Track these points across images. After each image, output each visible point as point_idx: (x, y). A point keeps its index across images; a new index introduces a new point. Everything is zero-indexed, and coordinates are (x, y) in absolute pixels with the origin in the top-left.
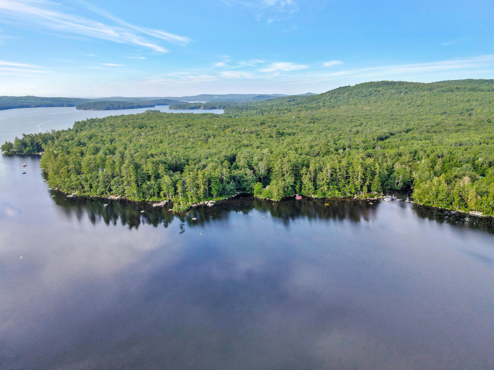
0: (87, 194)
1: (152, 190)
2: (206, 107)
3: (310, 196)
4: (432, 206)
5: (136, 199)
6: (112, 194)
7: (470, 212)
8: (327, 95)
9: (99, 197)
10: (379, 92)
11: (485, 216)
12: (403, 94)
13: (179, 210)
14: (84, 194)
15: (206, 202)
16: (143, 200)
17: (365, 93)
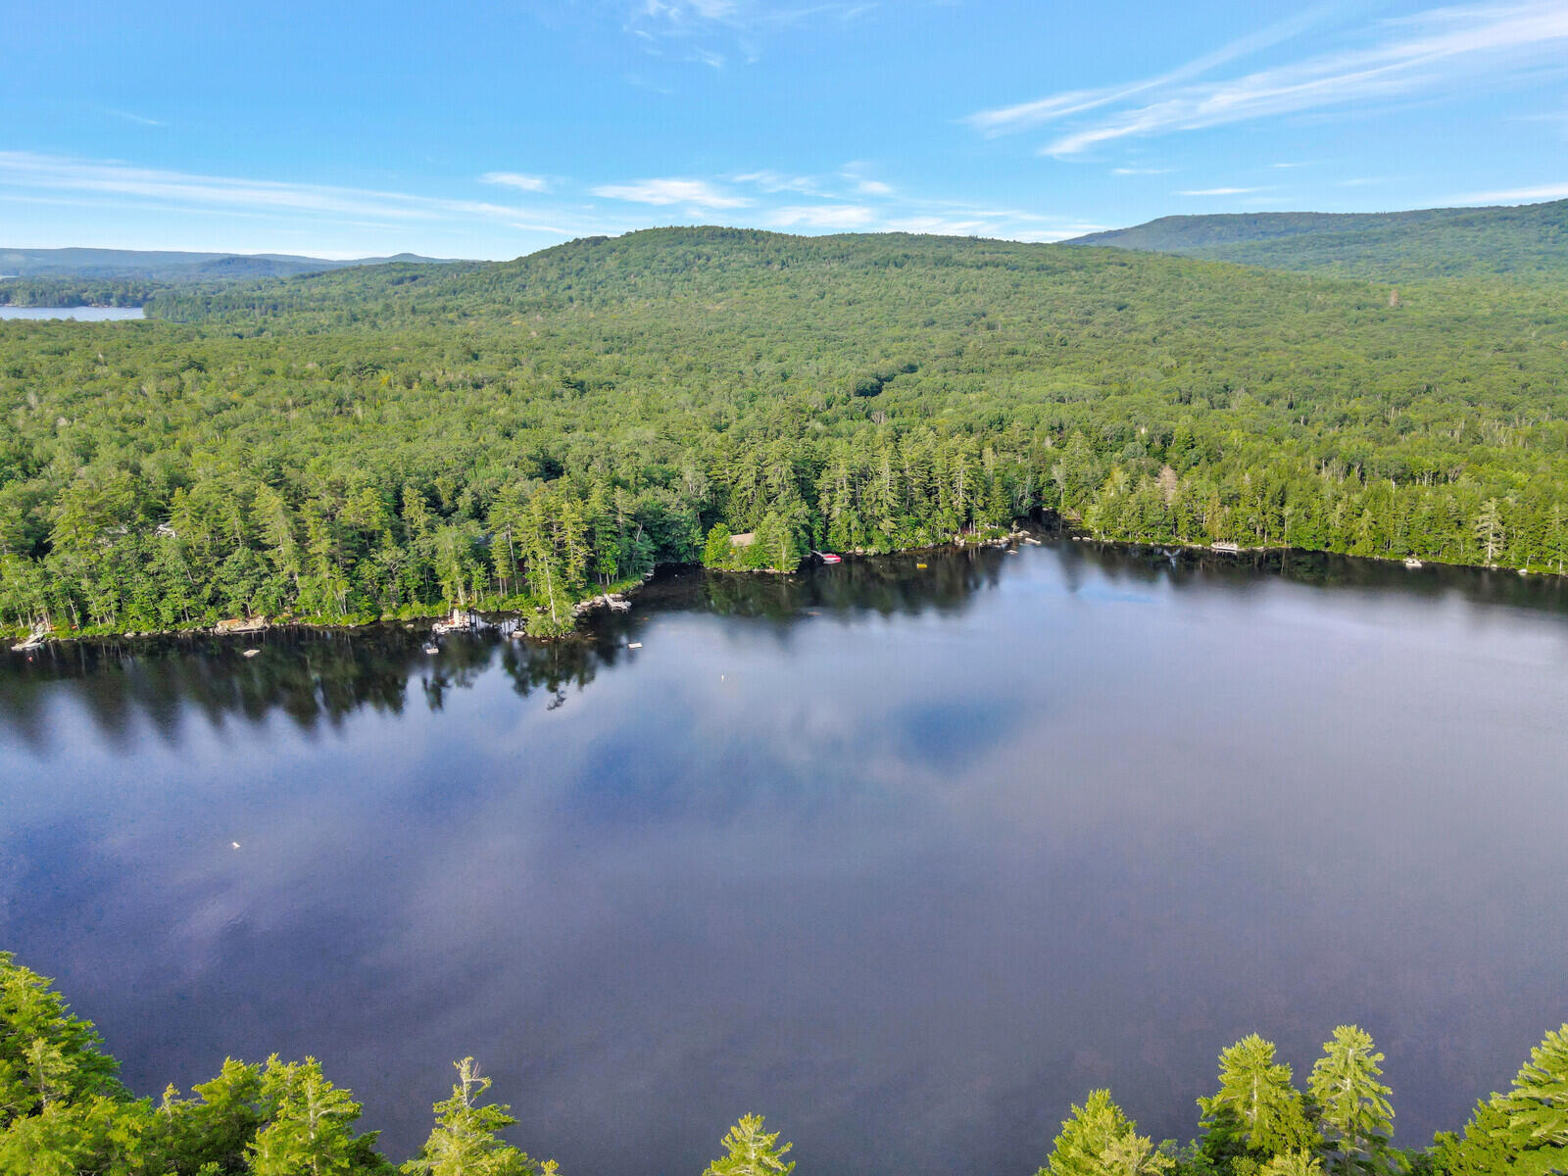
0: (100, 629)
1: (398, 582)
2: (35, 300)
3: (851, 551)
4: (1132, 543)
5: (349, 622)
6: (226, 616)
7: (1213, 545)
8: (542, 262)
9: (165, 632)
10: (708, 259)
11: (1243, 549)
12: (776, 267)
13: (557, 630)
14: (88, 631)
15: (598, 600)
16: (373, 618)
17: (669, 260)
